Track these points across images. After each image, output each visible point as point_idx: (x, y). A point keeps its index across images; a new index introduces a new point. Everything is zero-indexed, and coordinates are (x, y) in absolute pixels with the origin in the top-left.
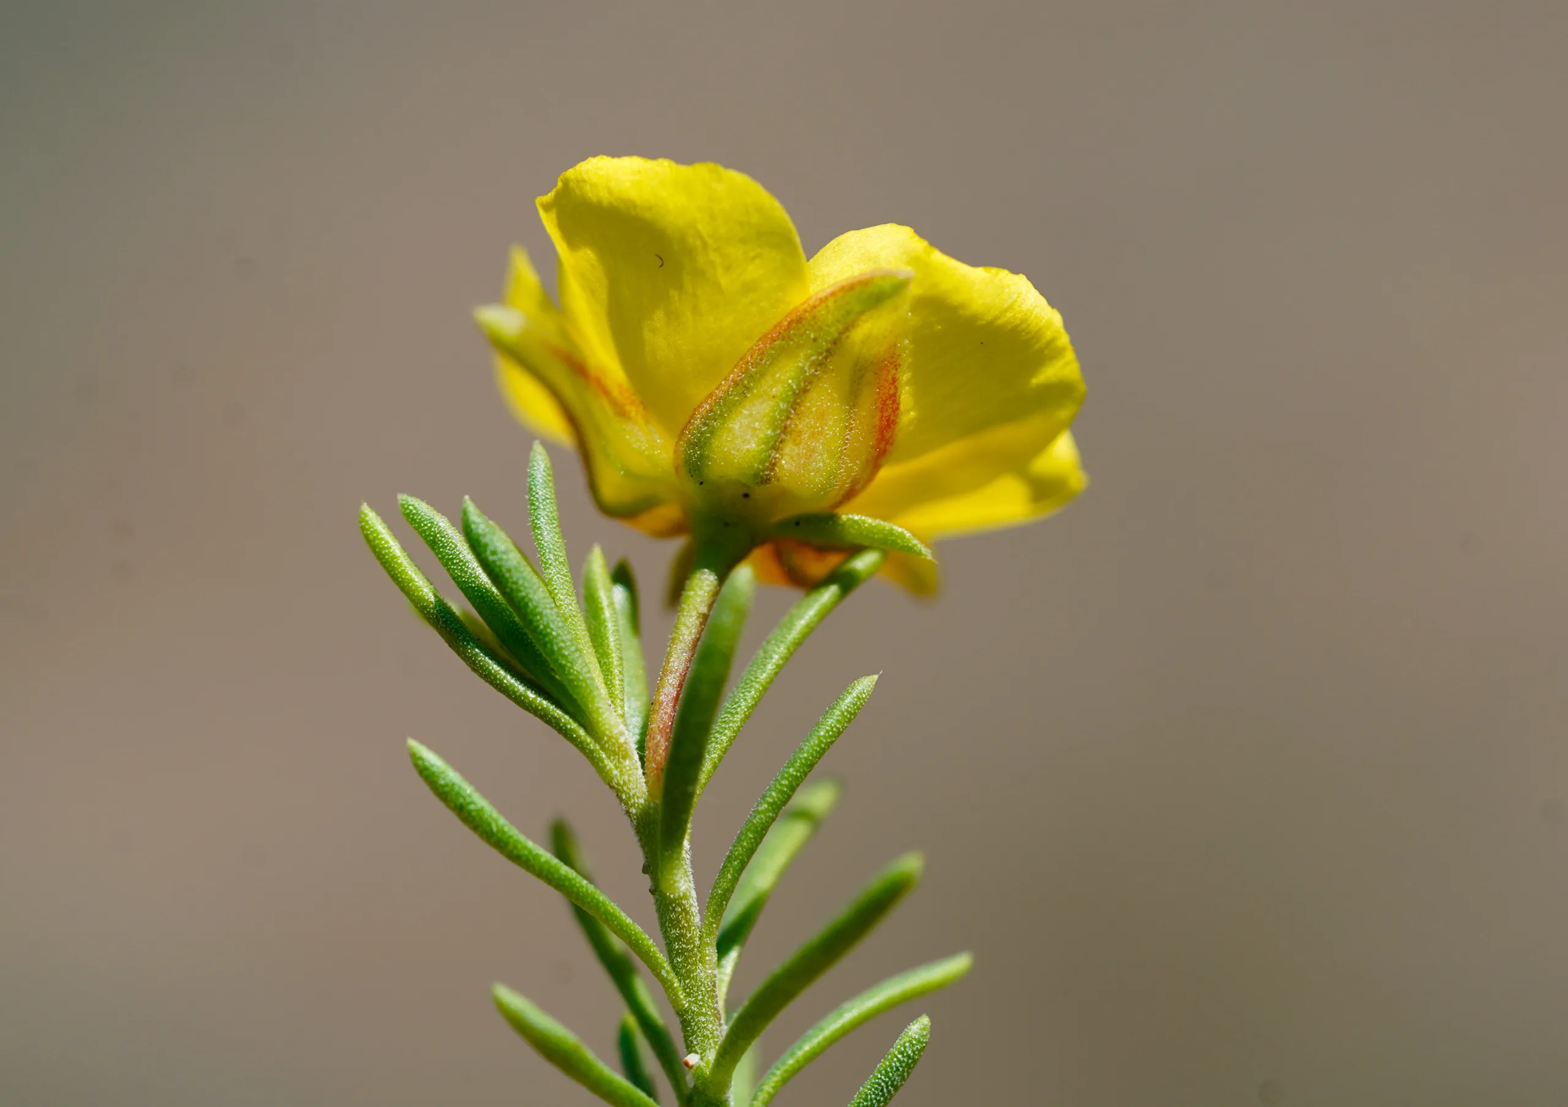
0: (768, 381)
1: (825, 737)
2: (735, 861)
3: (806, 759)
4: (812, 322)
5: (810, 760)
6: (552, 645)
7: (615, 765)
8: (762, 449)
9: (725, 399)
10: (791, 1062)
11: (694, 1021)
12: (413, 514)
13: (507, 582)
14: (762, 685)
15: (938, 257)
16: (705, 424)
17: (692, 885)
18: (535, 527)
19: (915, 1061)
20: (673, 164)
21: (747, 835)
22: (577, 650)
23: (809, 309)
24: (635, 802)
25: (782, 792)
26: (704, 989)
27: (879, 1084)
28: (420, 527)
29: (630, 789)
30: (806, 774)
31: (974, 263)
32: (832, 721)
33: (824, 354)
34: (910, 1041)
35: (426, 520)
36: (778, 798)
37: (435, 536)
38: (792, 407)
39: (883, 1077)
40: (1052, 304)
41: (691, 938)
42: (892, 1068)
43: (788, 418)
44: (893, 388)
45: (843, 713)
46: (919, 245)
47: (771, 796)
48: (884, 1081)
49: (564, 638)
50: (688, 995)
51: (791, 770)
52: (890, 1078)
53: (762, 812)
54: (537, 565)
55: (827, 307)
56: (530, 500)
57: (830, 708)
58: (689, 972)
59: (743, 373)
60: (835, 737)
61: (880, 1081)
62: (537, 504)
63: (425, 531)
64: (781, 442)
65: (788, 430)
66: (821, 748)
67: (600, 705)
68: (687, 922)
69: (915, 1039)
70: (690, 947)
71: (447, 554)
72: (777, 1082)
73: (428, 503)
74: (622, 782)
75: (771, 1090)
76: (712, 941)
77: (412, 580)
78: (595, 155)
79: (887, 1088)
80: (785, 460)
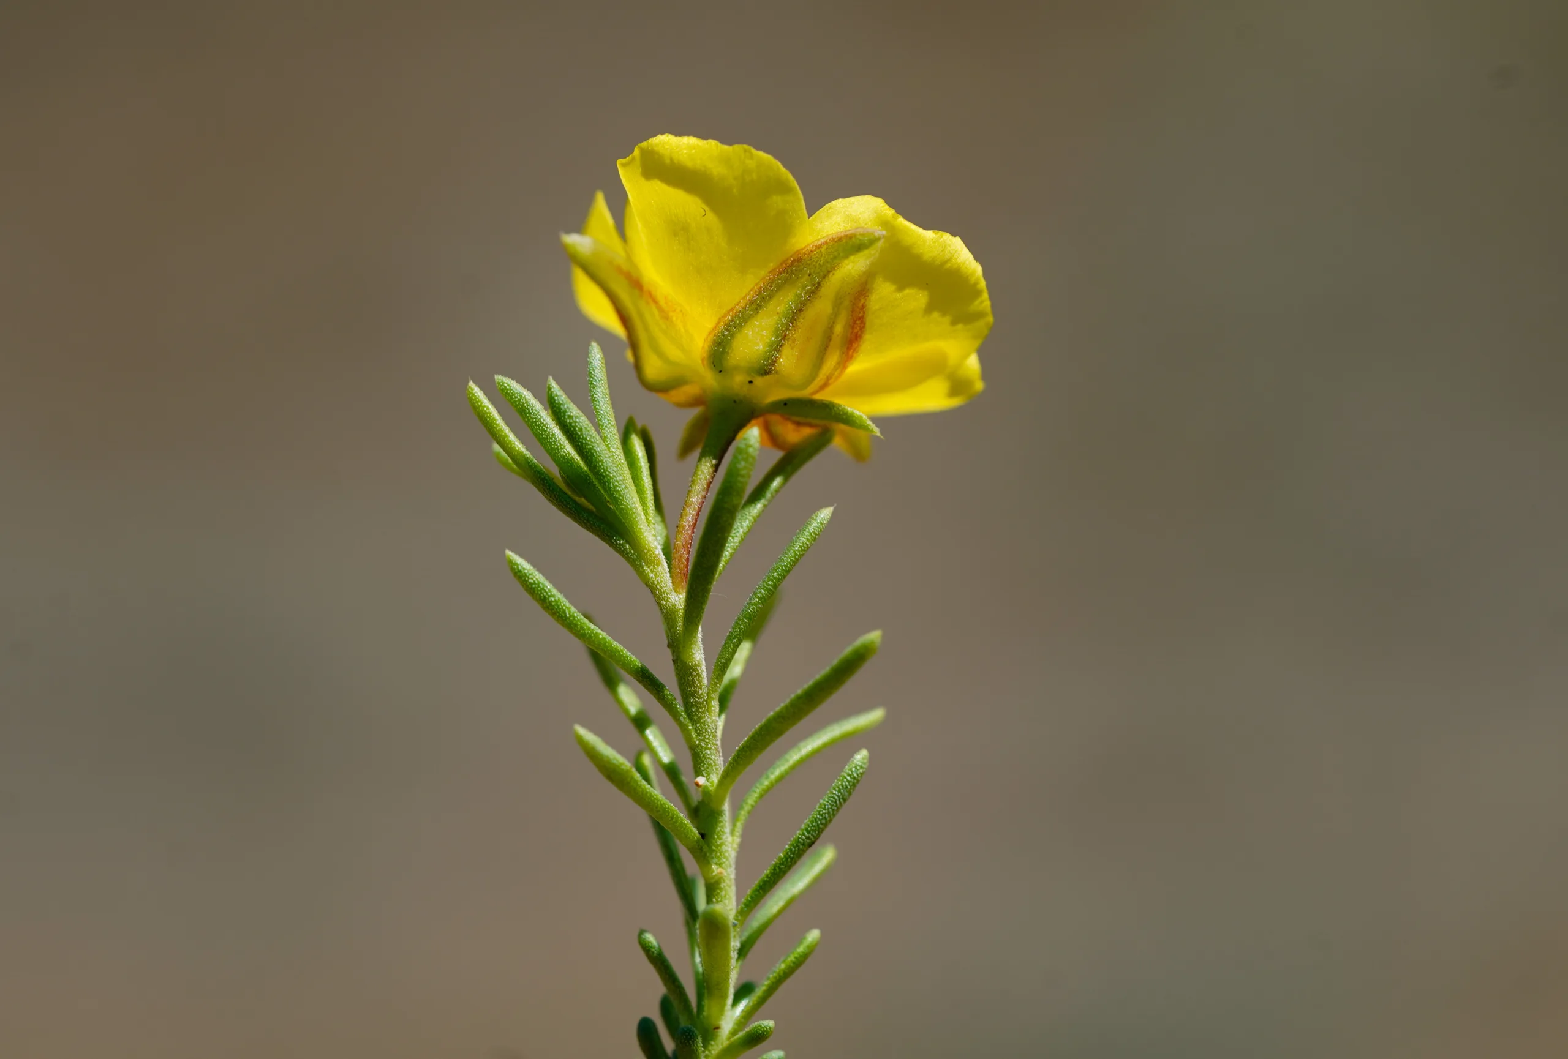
0: (773, 303)
1: (798, 551)
2: (734, 639)
3: (786, 566)
4: (809, 262)
5: (789, 567)
6: (609, 484)
7: (651, 570)
8: (767, 350)
9: (743, 313)
10: (766, 783)
11: (702, 753)
12: (507, 389)
13: (579, 438)
14: (754, 518)
15: (901, 221)
16: (727, 330)
17: (703, 656)
18: (594, 400)
19: (858, 781)
20: (719, 144)
21: (743, 621)
22: (626, 488)
23: (807, 252)
24: (665, 597)
25: (768, 590)
26: (710, 731)
27: (834, 798)
28: (512, 398)
29: (661, 587)
30: (785, 577)
31: (926, 228)
32: (804, 539)
33: (816, 285)
34: (856, 768)
35: (517, 393)
36: (766, 594)
37: (523, 405)
38: (790, 321)
39: (837, 793)
40: (976, 258)
41: (702, 694)
42: (843, 786)
43: (787, 329)
44: (862, 313)
45: (811, 534)
46: (889, 212)
47: (760, 592)
48: (837, 796)
49: (618, 479)
50: (699, 735)
51: (775, 574)
52: (841, 794)
53: (755, 604)
54: (598, 427)
55: (821, 252)
56: (590, 380)
57: (800, 531)
58: (700, 718)
59: (757, 295)
60: (805, 550)
61: (835, 796)
62: (595, 383)
63: (516, 401)
64: (781, 346)
65: (787, 337)
66: (796, 558)
67: (642, 527)
68: (700, 683)
69: (859, 766)
70: (701, 700)
71: (532, 418)
72: (756, 797)
73: (517, 382)
74: (656, 582)
75: (753, 803)
76: (715, 696)
77: (506, 436)
78: (663, 134)
79: (839, 800)
80: (783, 359)
